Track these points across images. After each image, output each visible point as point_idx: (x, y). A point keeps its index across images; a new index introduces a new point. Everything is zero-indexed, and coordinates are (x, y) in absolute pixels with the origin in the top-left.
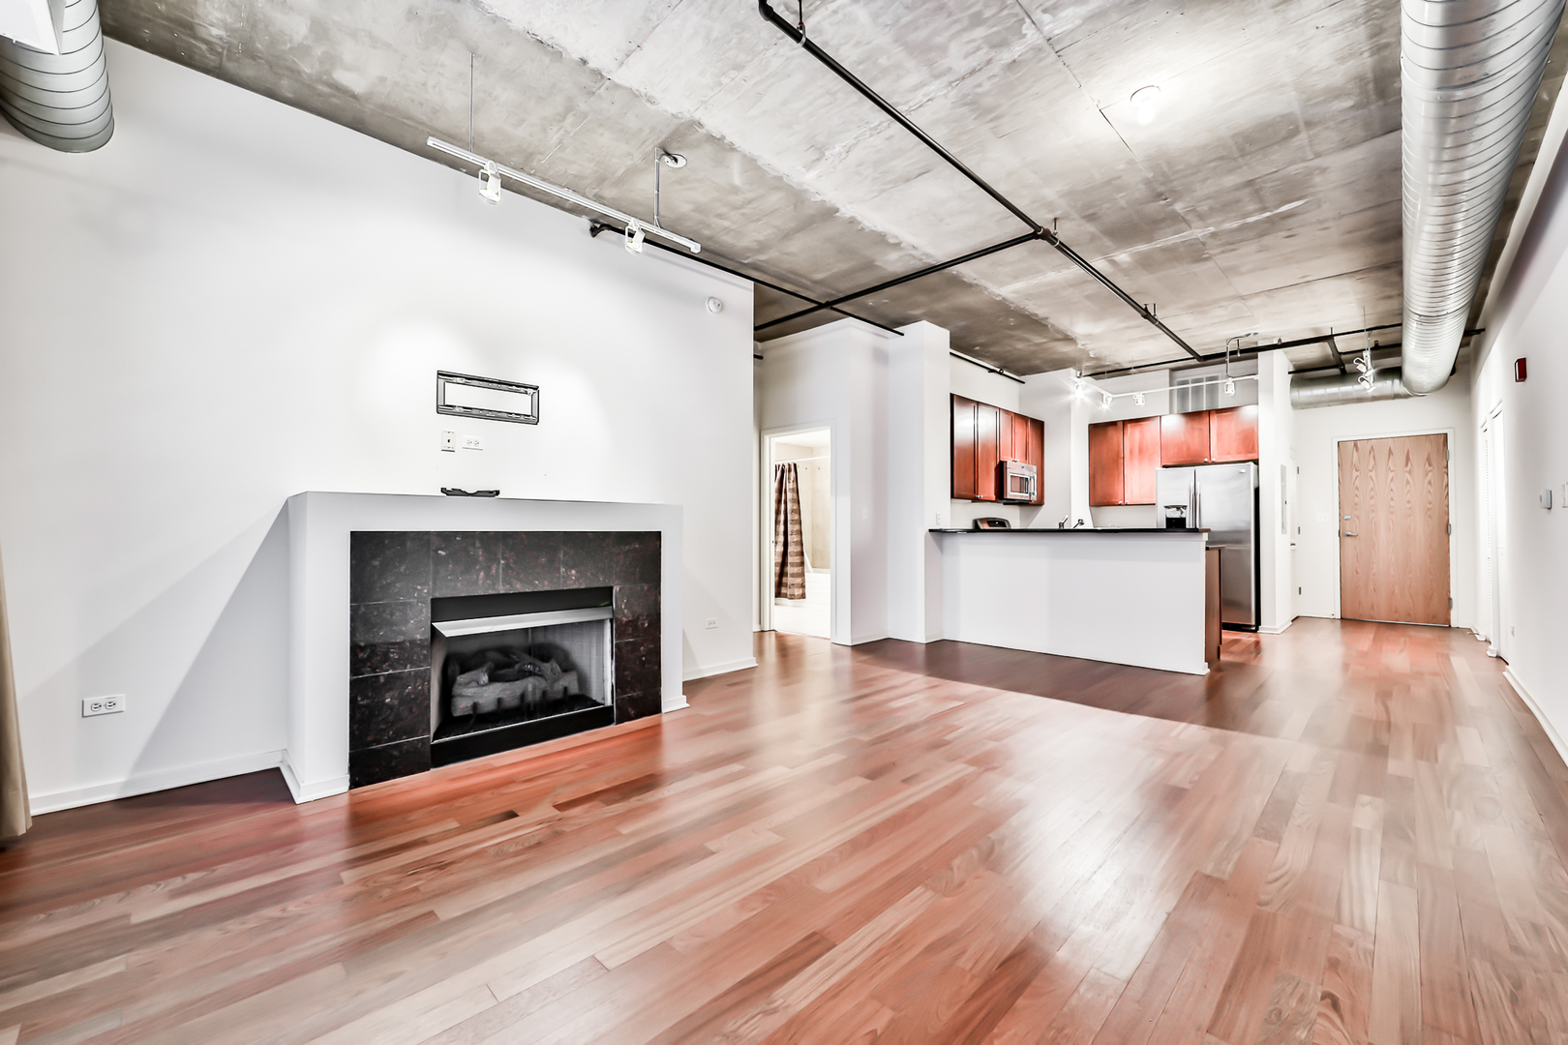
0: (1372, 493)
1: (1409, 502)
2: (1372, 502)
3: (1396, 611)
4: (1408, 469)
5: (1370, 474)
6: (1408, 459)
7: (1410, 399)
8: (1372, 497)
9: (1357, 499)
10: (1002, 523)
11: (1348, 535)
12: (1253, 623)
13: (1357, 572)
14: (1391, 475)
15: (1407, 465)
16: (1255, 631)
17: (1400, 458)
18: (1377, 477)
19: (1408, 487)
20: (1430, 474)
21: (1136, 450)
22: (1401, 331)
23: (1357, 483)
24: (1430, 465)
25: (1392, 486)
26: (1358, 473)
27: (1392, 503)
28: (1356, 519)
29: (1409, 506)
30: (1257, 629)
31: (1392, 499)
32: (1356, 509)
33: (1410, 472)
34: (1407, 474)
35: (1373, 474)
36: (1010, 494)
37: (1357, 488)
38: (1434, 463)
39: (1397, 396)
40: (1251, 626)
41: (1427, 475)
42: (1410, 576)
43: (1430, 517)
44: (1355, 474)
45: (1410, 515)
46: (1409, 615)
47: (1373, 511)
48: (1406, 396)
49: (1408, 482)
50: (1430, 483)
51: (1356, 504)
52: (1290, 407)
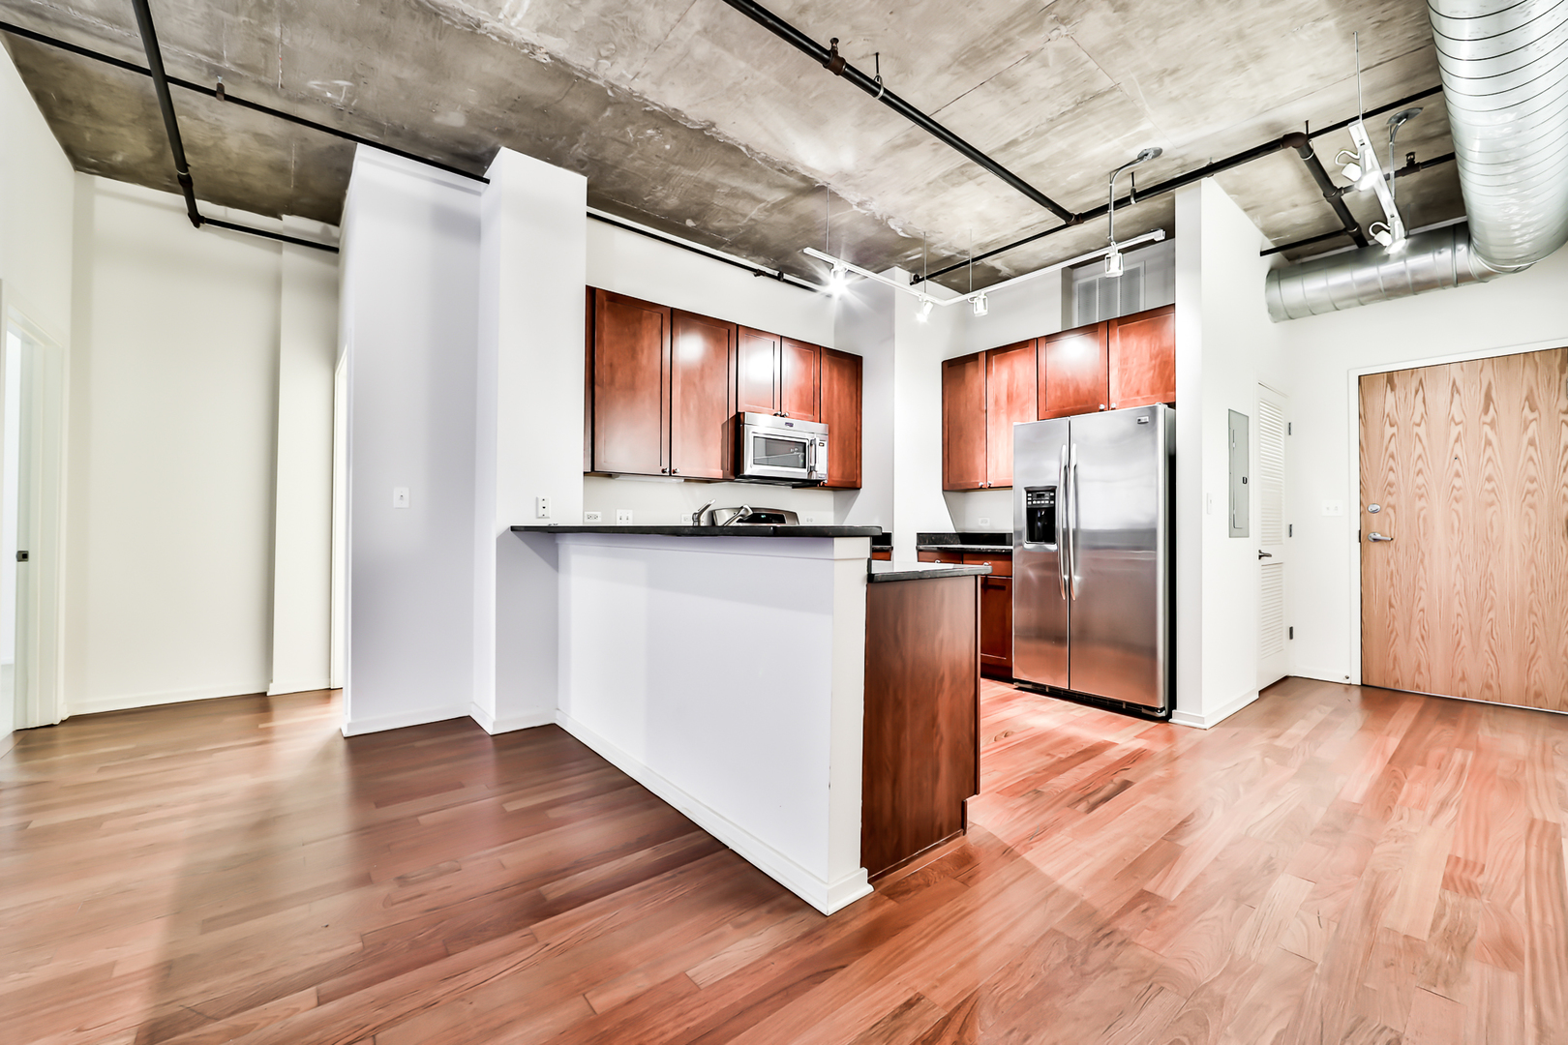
0: (1420, 464)
1: (1489, 479)
2: (1420, 480)
3: (1463, 679)
4: (1488, 419)
5: (1416, 429)
6: (1488, 398)
7: (1492, 283)
8: (1420, 472)
9: (1392, 477)
10: (777, 516)
11: (1375, 540)
12: (1161, 703)
13: (1391, 606)
14: (1455, 430)
15: (1486, 411)
16: (1166, 719)
17: (1473, 397)
18: (1428, 435)
19: (1489, 451)
20: (1533, 425)
21: (1003, 398)
22: (1444, 105)
23: (1392, 447)
24: (1532, 410)
25: (1458, 451)
26: (1394, 430)
27: (1457, 482)
28: (1390, 511)
29: (1489, 486)
30: (1169, 716)
31: (1457, 475)
32: (1390, 494)
33: (1492, 424)
34: (1487, 428)
35: (1421, 431)
36: (750, 469)
37: (1392, 456)
38: (1541, 405)
39: (1463, 278)
40: (1155, 710)
41: (1526, 428)
42: (1491, 615)
43: (1532, 506)
44: (1389, 431)
45: (1491, 504)
46: (1489, 687)
47: (1421, 496)
48: (1483, 277)
49: (1489, 443)
50: (1532, 443)
51: (1391, 485)
52: (1267, 315)
